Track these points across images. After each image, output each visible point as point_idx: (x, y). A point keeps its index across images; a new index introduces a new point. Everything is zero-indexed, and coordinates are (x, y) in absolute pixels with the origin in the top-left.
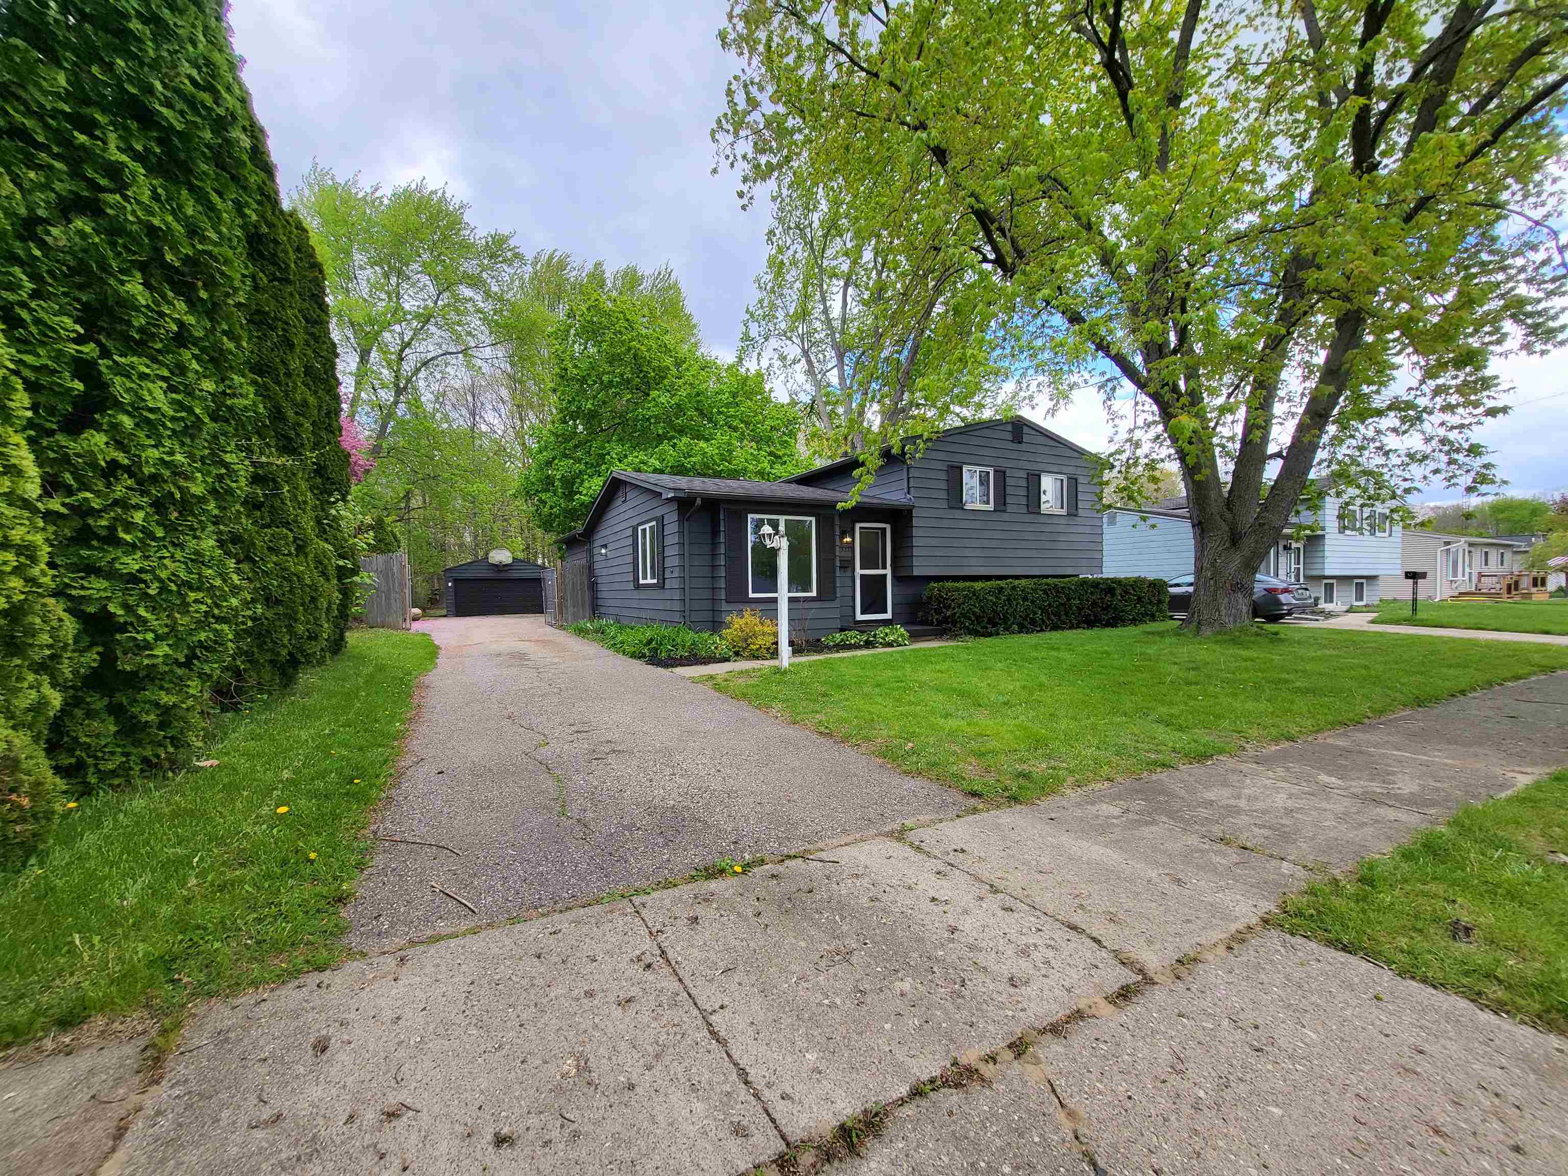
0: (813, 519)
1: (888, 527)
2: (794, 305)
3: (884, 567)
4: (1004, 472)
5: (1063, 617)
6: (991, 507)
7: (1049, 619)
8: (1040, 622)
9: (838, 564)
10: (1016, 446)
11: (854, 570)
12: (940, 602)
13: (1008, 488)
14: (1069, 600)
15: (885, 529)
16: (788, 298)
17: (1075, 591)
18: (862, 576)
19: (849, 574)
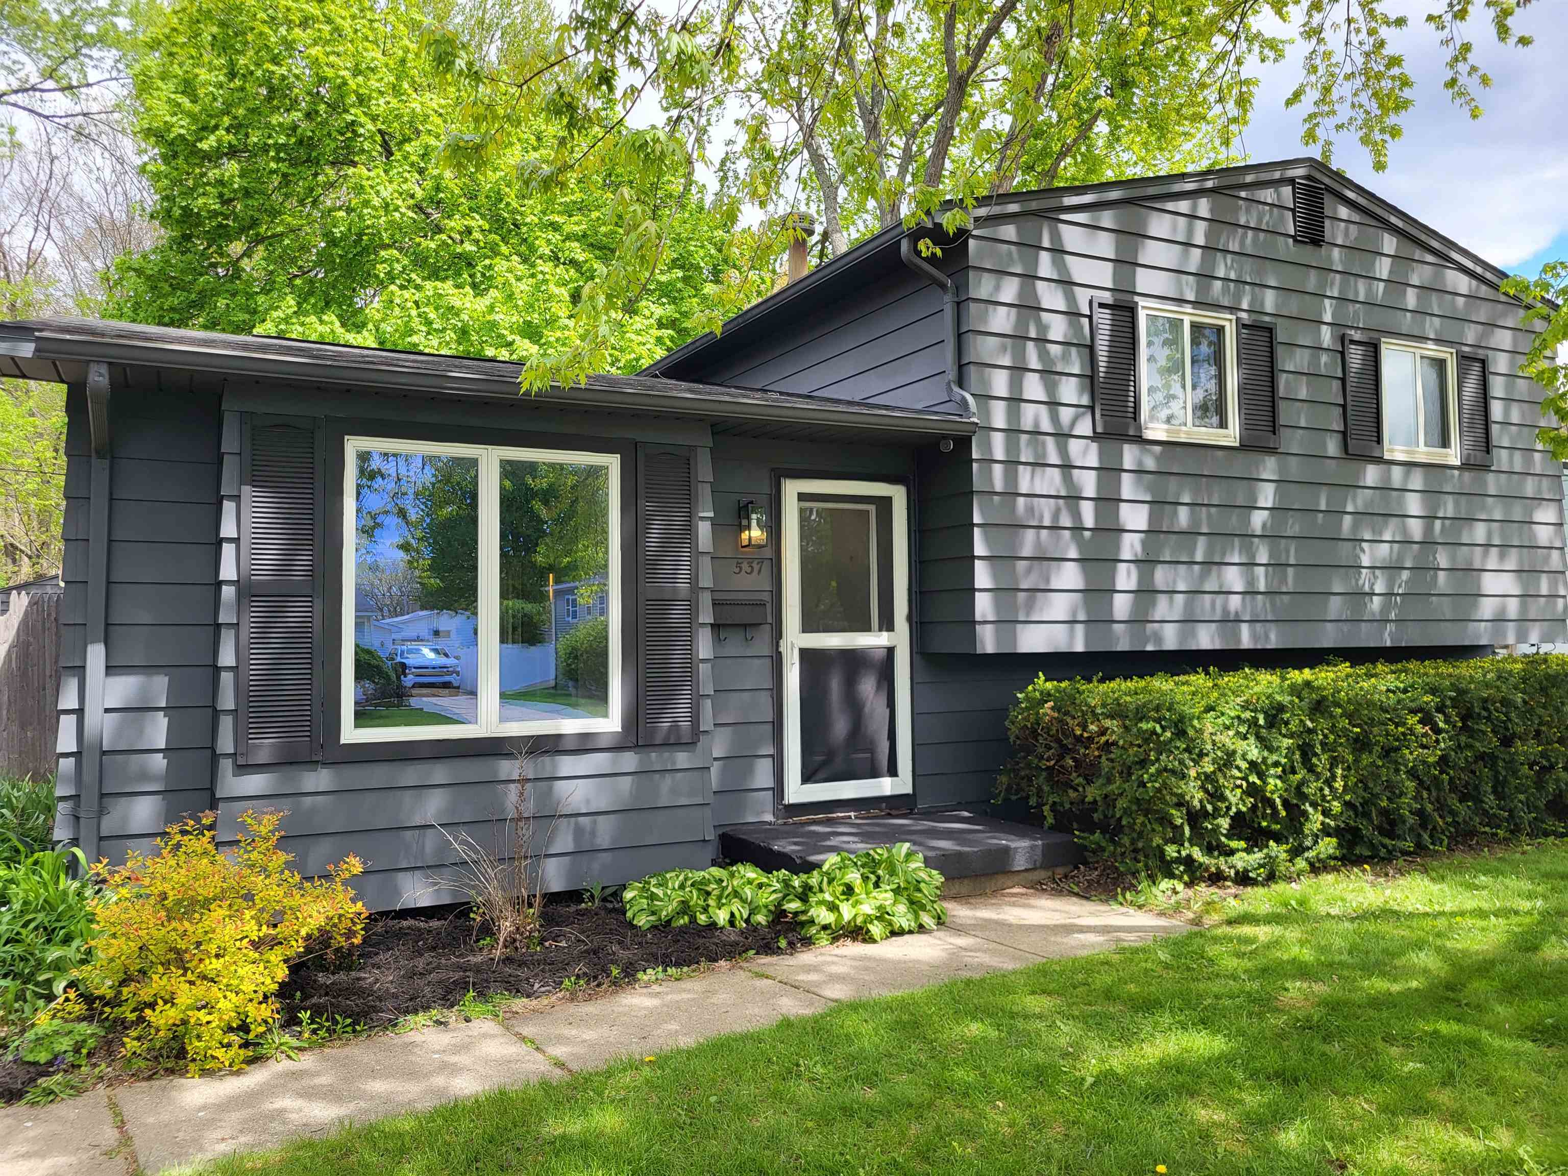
0: (612, 463)
1: (898, 495)
2: (779, 26)
3: (887, 624)
4: (1270, 330)
5: (1490, 800)
6: (1231, 435)
7: (1442, 807)
8: (1411, 820)
9: (706, 616)
10: (1307, 254)
11: (778, 633)
12: (1065, 751)
13: (1283, 380)
14: (1507, 742)
15: (885, 504)
16: (767, 11)
17: (1527, 711)
18: (805, 654)
19: (762, 647)
